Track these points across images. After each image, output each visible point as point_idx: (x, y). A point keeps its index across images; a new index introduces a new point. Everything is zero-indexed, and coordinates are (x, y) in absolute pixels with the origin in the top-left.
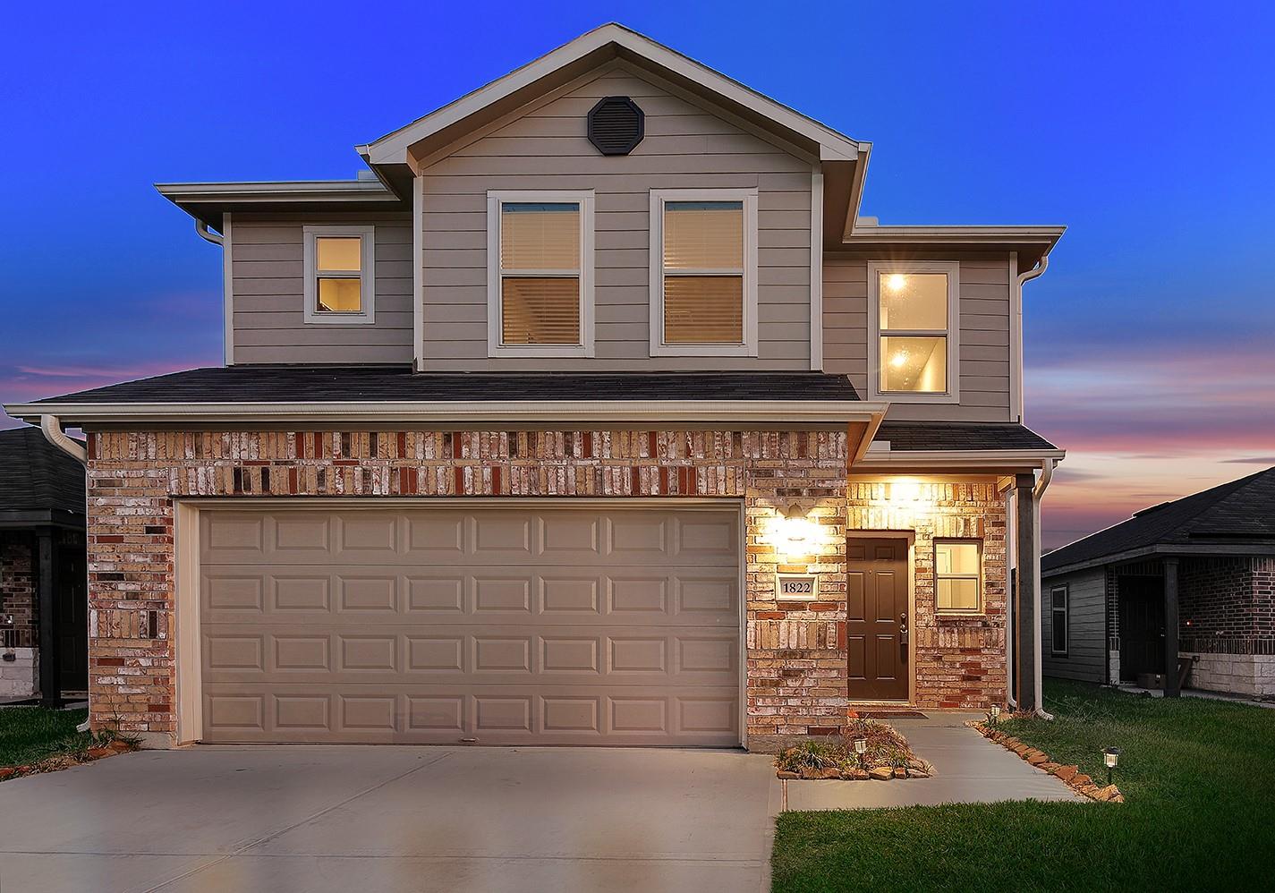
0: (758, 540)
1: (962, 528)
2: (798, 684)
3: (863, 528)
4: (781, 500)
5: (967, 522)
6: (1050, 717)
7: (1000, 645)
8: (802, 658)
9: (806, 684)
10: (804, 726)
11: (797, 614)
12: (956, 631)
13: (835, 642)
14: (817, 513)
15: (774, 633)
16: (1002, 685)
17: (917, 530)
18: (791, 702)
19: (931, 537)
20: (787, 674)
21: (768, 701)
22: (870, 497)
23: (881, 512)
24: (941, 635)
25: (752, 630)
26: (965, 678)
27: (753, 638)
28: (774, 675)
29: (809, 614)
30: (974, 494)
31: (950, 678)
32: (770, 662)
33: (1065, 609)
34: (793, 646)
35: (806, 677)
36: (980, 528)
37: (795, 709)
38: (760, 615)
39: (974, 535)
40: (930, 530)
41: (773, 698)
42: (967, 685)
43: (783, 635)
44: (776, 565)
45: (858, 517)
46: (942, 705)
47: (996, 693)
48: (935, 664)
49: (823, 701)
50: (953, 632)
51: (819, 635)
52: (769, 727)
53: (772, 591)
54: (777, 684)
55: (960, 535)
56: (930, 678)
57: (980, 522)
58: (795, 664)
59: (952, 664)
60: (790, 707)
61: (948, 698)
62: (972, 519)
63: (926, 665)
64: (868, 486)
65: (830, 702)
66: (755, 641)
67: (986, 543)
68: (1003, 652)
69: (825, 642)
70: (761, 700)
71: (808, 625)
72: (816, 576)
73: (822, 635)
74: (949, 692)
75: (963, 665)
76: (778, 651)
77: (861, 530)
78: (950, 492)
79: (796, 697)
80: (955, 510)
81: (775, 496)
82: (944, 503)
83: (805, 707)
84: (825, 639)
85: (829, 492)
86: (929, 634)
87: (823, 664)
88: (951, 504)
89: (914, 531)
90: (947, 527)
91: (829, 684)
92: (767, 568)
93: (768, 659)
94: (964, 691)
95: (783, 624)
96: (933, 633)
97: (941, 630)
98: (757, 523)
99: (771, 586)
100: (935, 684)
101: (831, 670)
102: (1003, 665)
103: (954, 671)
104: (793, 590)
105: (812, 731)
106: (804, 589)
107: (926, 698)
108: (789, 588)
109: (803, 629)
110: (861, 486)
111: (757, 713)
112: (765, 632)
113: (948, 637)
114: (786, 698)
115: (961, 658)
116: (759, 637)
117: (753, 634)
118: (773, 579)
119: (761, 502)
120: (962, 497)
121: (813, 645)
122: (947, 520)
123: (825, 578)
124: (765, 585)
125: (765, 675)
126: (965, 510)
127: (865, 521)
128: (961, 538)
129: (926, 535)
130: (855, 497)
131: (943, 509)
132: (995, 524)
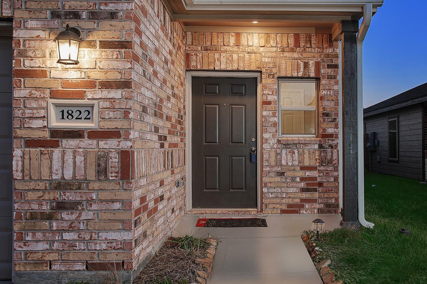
0: (27, 63)
1: (302, 69)
2: (74, 217)
3: (216, 69)
4: (56, 23)
5: (306, 65)
6: (371, 225)
7: (334, 162)
8: (79, 189)
9: (84, 217)
10: (80, 261)
11: (73, 143)
12: (296, 152)
13: (117, 173)
14: (97, 37)
15: (45, 162)
16: (335, 195)
17: (264, 70)
18: (67, 236)
19: (276, 76)
20: (61, 206)
21: (39, 235)
22: (222, 44)
23: (231, 56)
24: (284, 155)
25: (20, 159)
26: (303, 190)
27: (20, 168)
28: (46, 208)
29: (86, 142)
30: (313, 42)
31: (291, 190)
32: (40, 194)
33: (396, 131)
34: (68, 175)
35: (83, 209)
36: (318, 70)
37: (72, 245)
38: (31, 143)
39: (312, 75)
40: (274, 70)
41: (44, 231)
42: (305, 195)
43: (56, 165)
44: (48, 90)
45: (211, 60)
46: (283, 212)
47: (330, 201)
48: (278, 179)
49: (103, 235)
50: (294, 152)
51: (99, 165)
52: (40, 262)
53: (44, 117)
54: (50, 217)
55: (300, 75)
56: (274, 190)
57: (317, 65)
58: (70, 196)
59: (293, 179)
60: (63, 241)
61: (289, 206)
62: (311, 62)
63: (271, 180)
64: (221, 35)
65: (112, 236)
66: (23, 171)
67: (323, 82)
68: (336, 169)
69: (106, 172)
70: (30, 234)
71: (86, 155)
72: (95, 102)
73: (103, 165)
74: (290, 201)
75: (302, 179)
76: (51, 181)
77: (214, 70)
78: (292, 41)
79: (72, 231)
80: (296, 55)
81: (49, 19)
82: (287, 49)
83: (83, 240)
84: (106, 169)
85: (113, 15)
86: (273, 154)
87: (105, 195)
88: (292, 50)
89: (261, 72)
90: (289, 68)
91: (110, 216)
92: (37, 94)
93: (39, 190)
94: (303, 200)
95: (57, 153)
96: (277, 154)
97: (284, 152)
98: (27, 46)
99: (42, 113)
100: (279, 195)
101: (113, 201)
102: (336, 179)
103: (294, 184)
104: (70, 117)
105: (89, 266)
106: (84, 115)
107: (271, 206)
108: (66, 115)
109: (80, 159)
110: (215, 35)
111: (25, 248)
112: (35, 163)
113: (289, 157)
114: (61, 231)
115: (301, 174)
116: (27, 166)
117: (20, 163)
118: (44, 104)
119: (31, 24)
120: (302, 44)
121: (92, 174)
122: (289, 63)
123: (107, 104)
124: (35, 111)
125: (35, 206)
126: (305, 55)
127: (217, 63)
128: (301, 78)
129: (271, 75)
130: (209, 44)
131: (286, 54)
132: (329, 66)
